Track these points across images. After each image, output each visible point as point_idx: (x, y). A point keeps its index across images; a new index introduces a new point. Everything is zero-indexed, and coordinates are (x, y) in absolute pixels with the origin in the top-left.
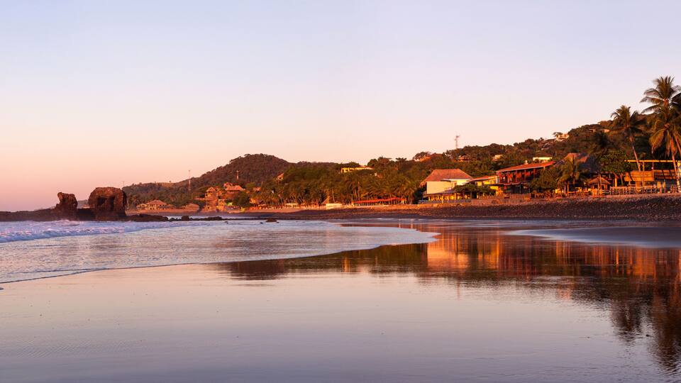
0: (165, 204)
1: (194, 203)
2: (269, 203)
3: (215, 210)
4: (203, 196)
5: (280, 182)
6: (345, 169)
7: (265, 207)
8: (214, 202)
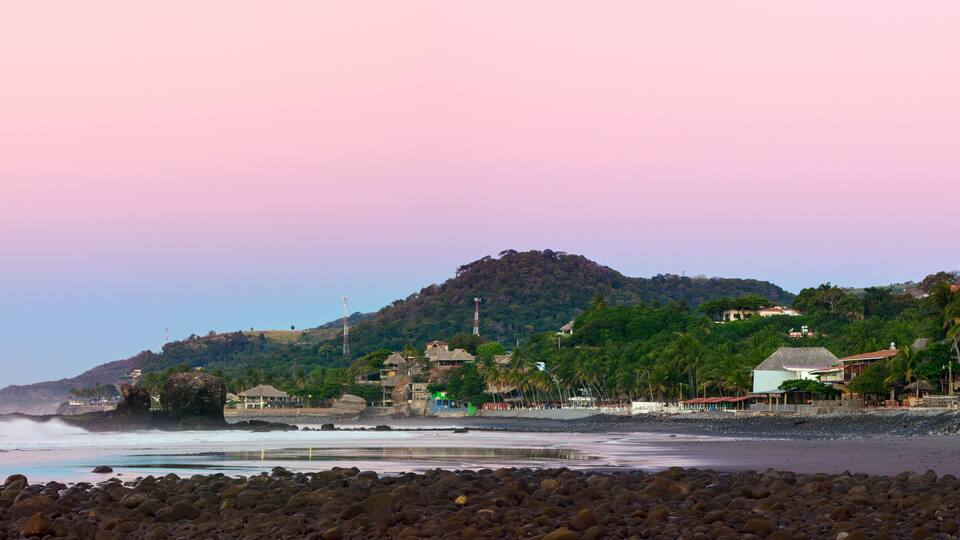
0: (284, 394)
1: (353, 392)
2: (529, 394)
3: (404, 410)
4: (376, 377)
5: (564, 343)
6: (732, 313)
7: (519, 405)
8: (402, 391)
